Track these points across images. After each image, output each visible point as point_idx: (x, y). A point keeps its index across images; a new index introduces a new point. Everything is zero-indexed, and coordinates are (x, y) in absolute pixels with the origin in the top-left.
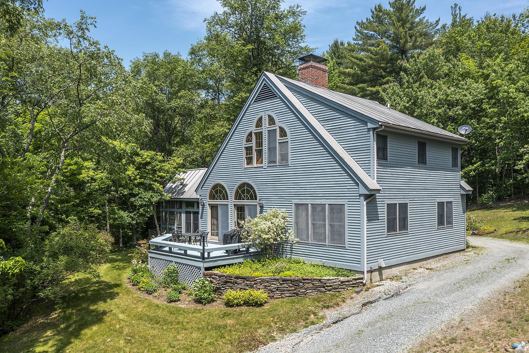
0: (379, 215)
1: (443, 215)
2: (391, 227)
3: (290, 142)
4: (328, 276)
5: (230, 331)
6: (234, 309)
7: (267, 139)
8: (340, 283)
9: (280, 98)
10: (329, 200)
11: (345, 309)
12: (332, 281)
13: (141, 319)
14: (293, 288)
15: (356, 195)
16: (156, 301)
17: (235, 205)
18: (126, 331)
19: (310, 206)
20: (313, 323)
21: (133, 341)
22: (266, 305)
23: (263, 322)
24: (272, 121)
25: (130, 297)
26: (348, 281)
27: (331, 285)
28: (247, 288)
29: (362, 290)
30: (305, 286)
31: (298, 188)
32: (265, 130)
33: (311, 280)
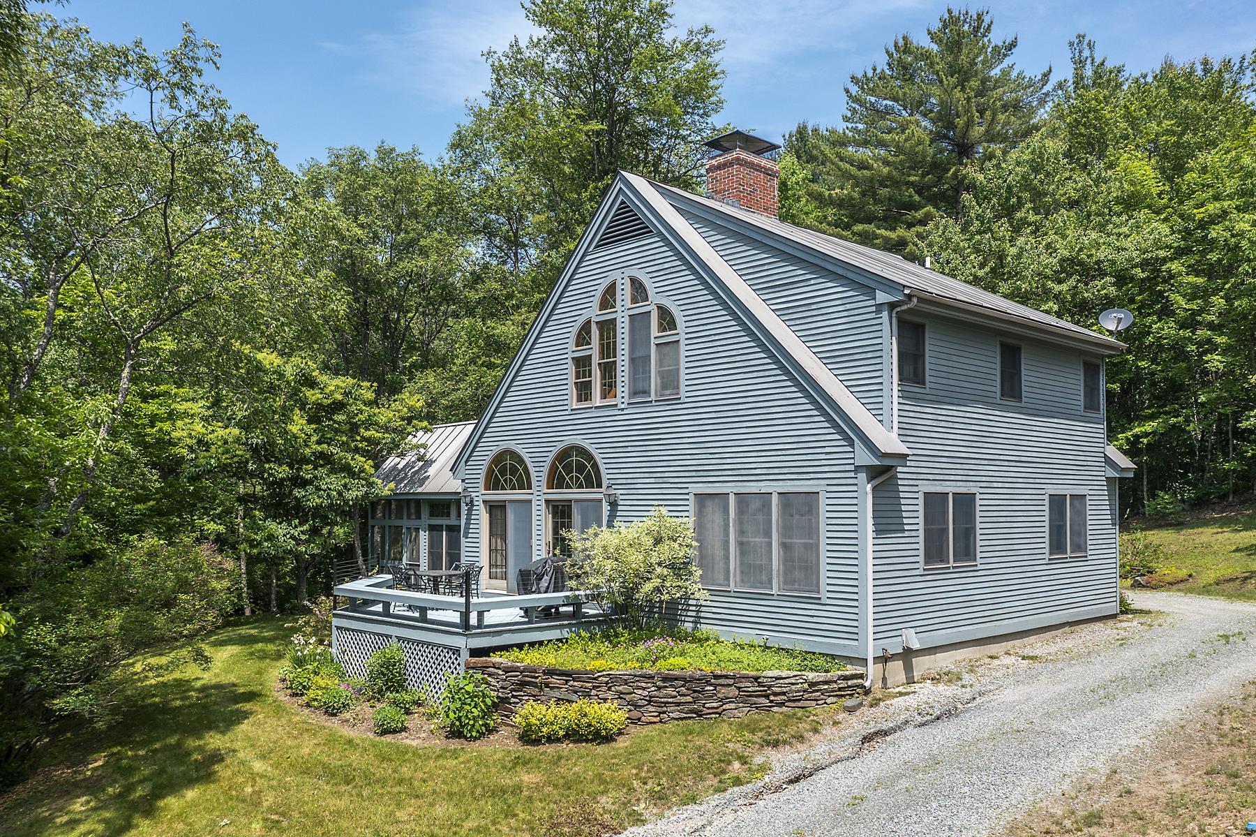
0: (905, 521)
1: (1064, 526)
2: (934, 552)
3: (683, 343)
4: (775, 669)
5: (530, 799)
6: (542, 748)
7: (626, 336)
8: (806, 686)
9: (660, 234)
10: (781, 483)
11: (818, 748)
12: (787, 681)
13: (306, 772)
14: (689, 699)
15: (848, 468)
16: (347, 732)
17: (547, 501)
18: (268, 800)
19: (732, 498)
20: (738, 782)
21: (285, 824)
22: (620, 739)
23: (613, 778)
24: (639, 290)
25: (284, 721)
26: (826, 683)
27: (785, 690)
28: (575, 697)
29: (861, 704)
30: (719, 692)
31: (704, 456)
32: (623, 314)
33: (734, 677)
